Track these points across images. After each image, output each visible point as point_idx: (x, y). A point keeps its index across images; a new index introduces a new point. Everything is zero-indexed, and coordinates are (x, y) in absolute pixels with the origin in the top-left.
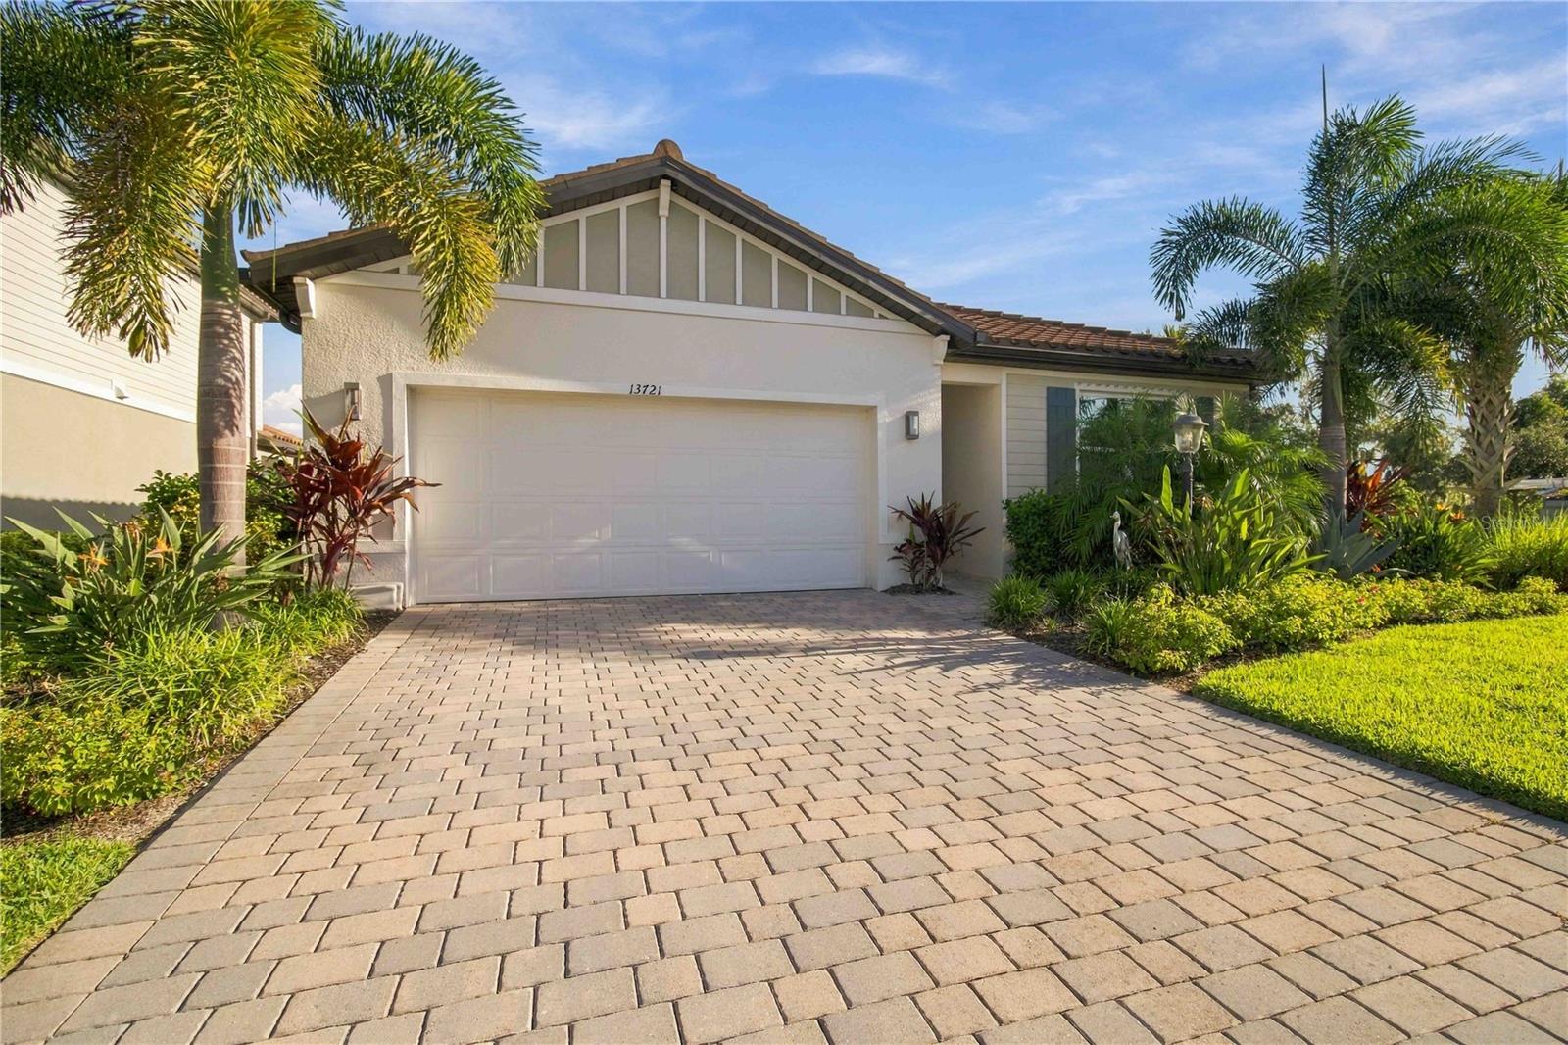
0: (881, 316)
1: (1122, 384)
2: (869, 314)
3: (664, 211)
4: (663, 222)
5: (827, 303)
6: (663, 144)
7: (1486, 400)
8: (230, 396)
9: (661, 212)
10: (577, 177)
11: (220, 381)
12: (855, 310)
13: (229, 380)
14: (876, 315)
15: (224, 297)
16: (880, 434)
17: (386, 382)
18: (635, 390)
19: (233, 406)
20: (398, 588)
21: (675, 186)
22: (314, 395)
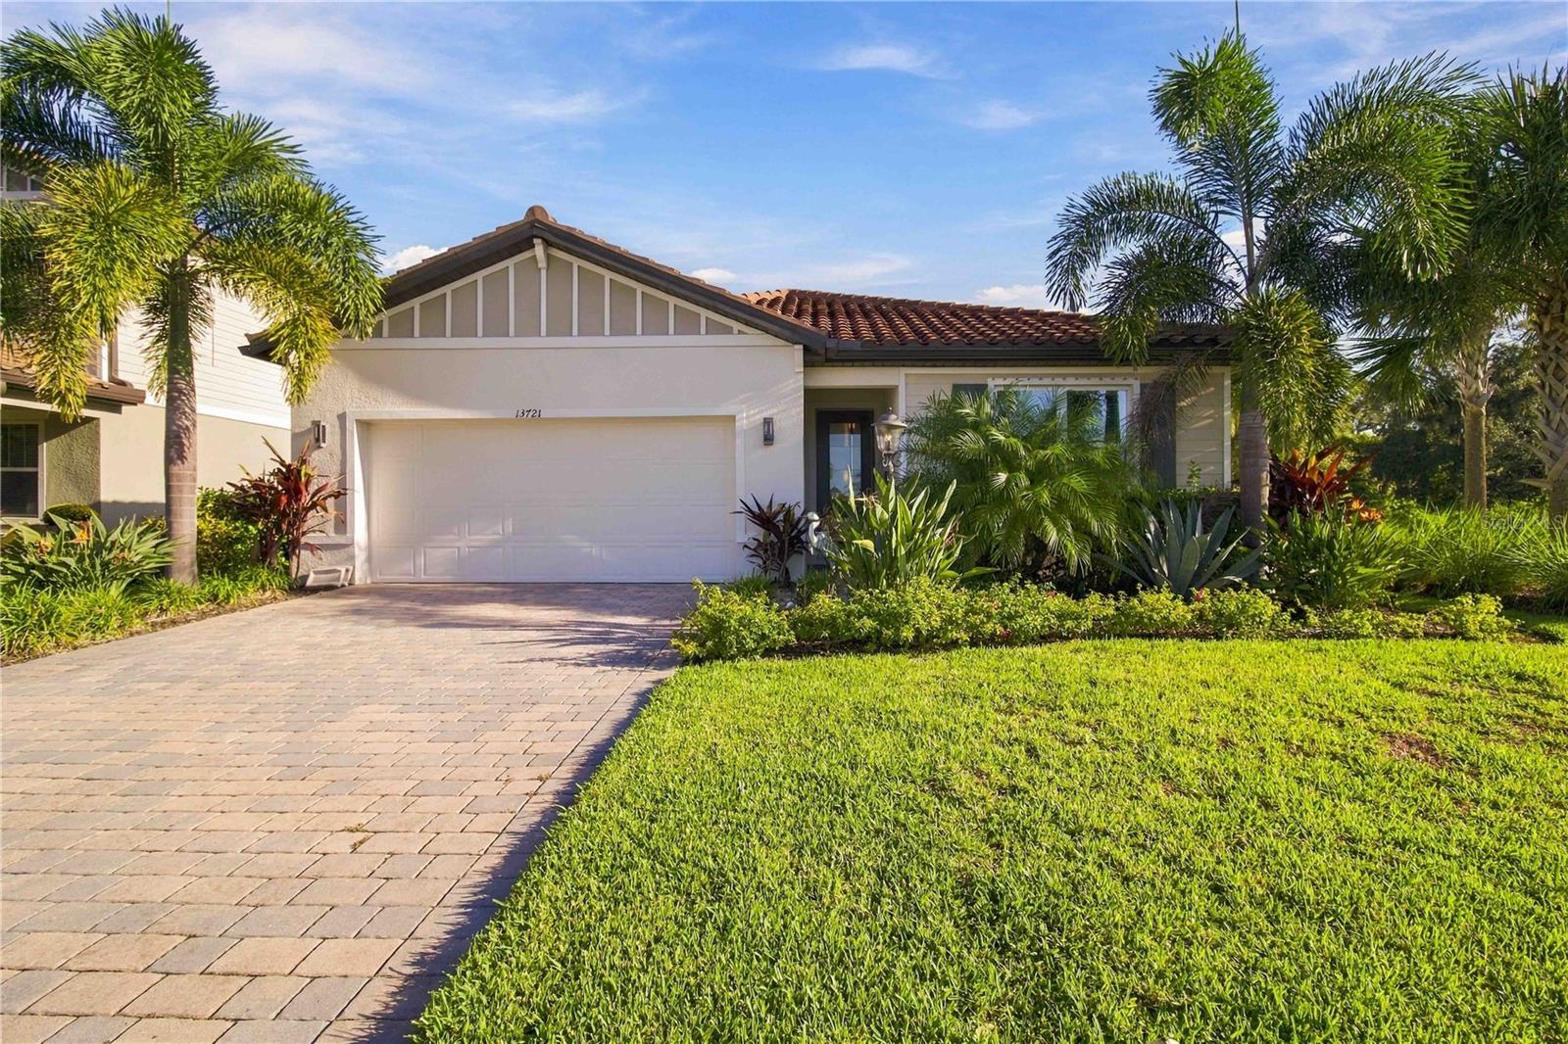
0: (740, 332)
1: (1035, 376)
2: (729, 331)
3: (542, 263)
4: (544, 273)
5: (686, 325)
6: (532, 210)
7: (1553, 365)
8: (181, 438)
9: (540, 266)
10: (465, 248)
11: (175, 428)
12: (713, 328)
13: (180, 427)
14: (735, 331)
15: (179, 373)
16: (738, 441)
17: (342, 418)
18: (520, 414)
19: (183, 444)
20: (347, 570)
21: (547, 243)
22: (297, 431)
